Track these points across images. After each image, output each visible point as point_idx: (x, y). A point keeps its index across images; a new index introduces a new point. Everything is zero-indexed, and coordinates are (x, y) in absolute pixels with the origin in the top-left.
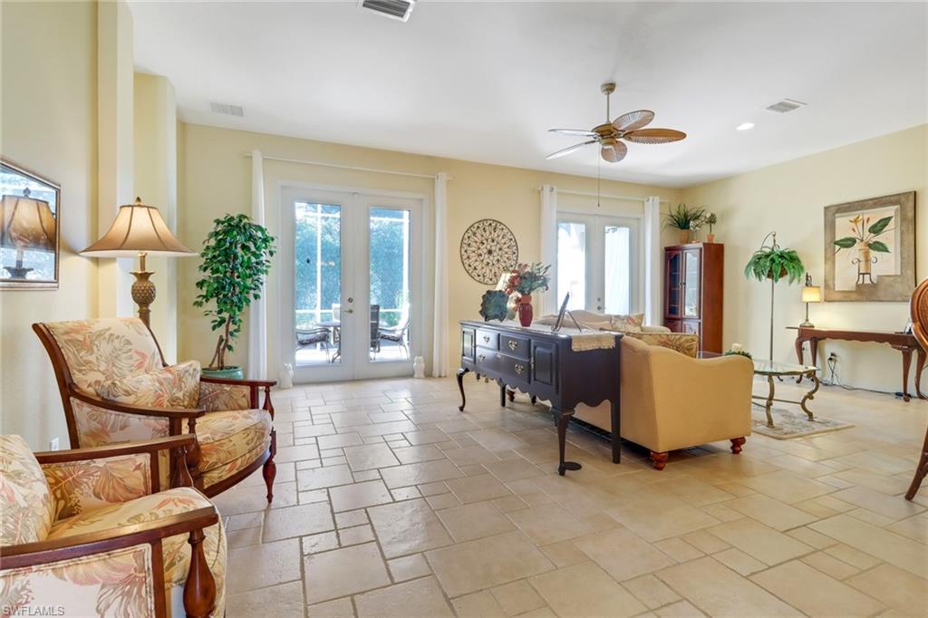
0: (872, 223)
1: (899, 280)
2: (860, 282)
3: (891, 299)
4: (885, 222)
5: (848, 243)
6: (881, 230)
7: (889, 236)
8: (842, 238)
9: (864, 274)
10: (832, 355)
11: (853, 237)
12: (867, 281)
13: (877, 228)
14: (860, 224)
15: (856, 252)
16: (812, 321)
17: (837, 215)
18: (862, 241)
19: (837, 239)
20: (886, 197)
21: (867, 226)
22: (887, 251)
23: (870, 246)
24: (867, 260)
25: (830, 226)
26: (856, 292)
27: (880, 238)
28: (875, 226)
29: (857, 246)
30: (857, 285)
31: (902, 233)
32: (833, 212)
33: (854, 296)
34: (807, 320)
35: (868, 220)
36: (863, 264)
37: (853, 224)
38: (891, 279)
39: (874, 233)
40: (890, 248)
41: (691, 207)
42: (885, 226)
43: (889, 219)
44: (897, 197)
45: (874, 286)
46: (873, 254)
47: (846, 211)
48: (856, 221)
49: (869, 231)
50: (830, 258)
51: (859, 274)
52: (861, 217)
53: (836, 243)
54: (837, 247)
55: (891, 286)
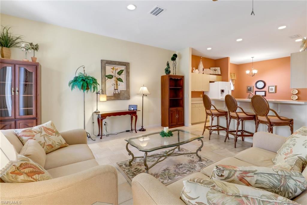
0: (119, 70)
1: (126, 92)
2: (115, 93)
3: (124, 99)
4: (122, 71)
5: (110, 77)
6: (121, 74)
7: (123, 76)
8: (108, 75)
9: (116, 90)
10: (105, 123)
11: (112, 75)
12: (117, 93)
13: (120, 73)
14: (114, 70)
15: (113, 81)
17: (106, 65)
18: (115, 77)
19: (107, 75)
20: (122, 62)
21: (117, 71)
22: (122, 82)
23: (117, 79)
24: (117, 85)
25: (103, 68)
26: (113, 96)
27: (120, 77)
28: (119, 72)
29: (114, 79)
30: (114, 94)
31: (126, 76)
32: (105, 63)
33: (113, 98)
34: (97, 109)
35: (117, 69)
36: (115, 86)
37: (112, 70)
38: (124, 92)
39: (119, 75)
40: (124, 81)
42: (122, 72)
44: (125, 64)
45: (119, 94)
46: (119, 82)
47: (109, 64)
48: (113, 69)
49: (118, 74)
50: (104, 82)
51: (115, 89)
52: (114, 68)
53: (106, 76)
54: (107, 78)
55: (124, 94)
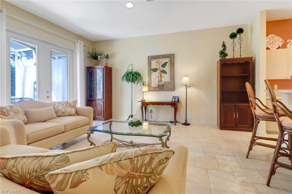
0: (163, 63)
1: (170, 83)
2: (159, 84)
3: (168, 90)
4: (166, 63)
5: (155, 70)
6: (165, 66)
7: (167, 68)
8: (153, 68)
9: (160, 81)
10: (151, 110)
11: (157, 68)
12: (161, 84)
13: (164, 66)
14: (159, 63)
15: (157, 73)
16: (145, 99)
17: (152, 60)
18: (159, 69)
19: (152, 69)
20: (166, 55)
21: (161, 64)
22: (166, 73)
23: (162, 71)
24: (161, 76)
25: (150, 64)
26: (158, 87)
27: (165, 69)
28: (163, 64)
29: (158, 71)
30: (158, 85)
31: (171, 68)
32: (151, 58)
33: (157, 89)
34: (143, 98)
35: (161, 62)
36: (160, 78)
37: (157, 63)
38: (168, 83)
39: (163, 67)
40: (168, 72)
41: (98, 50)
42: (166, 65)
43: (167, 62)
44: (169, 56)
45: (163, 85)
46: (163, 74)
47: (154, 59)
48: (157, 62)
49: (161, 66)
50: (150, 75)
51: (159, 81)
52: (159, 61)
53: (152, 70)
54: (152, 71)
55: (168, 85)
